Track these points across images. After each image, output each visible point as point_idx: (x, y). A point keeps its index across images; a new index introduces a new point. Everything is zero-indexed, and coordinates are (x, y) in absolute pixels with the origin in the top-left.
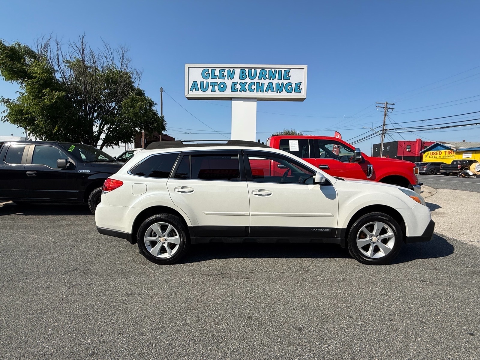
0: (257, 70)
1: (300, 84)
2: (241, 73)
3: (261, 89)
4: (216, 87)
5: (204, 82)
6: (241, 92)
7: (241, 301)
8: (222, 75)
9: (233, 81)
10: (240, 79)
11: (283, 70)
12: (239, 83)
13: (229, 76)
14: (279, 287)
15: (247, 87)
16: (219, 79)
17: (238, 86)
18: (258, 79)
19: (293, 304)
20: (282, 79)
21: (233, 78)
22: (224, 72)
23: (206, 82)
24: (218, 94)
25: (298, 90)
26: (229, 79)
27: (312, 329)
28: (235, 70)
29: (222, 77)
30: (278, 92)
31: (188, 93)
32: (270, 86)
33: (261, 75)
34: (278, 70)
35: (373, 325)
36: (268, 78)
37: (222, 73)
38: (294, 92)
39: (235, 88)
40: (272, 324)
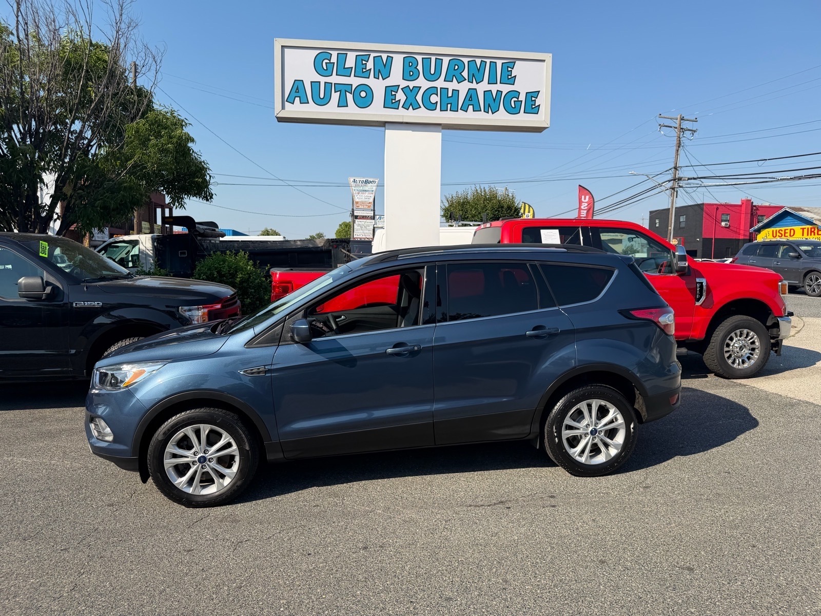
0: (442, 60)
1: (535, 95)
2: (407, 63)
3: (451, 104)
4: (350, 96)
5: (320, 82)
6: (408, 109)
7: (570, 541)
8: (363, 69)
9: (389, 82)
10: (403, 79)
11: (499, 63)
12: (402, 89)
13: (379, 71)
14: (617, 515)
15: (419, 98)
16: (355, 76)
17: (401, 96)
18: (445, 81)
19: (657, 538)
20: (497, 83)
21: (389, 76)
22: (367, 61)
23: (325, 83)
24: (352, 111)
25: (533, 109)
26: (378, 79)
27: (707, 566)
28: (392, 58)
29: (363, 72)
30: (488, 113)
31: (283, 108)
32: (472, 96)
33: (452, 72)
34: (488, 61)
35: (790, 553)
36: (466, 77)
37: (363, 64)
38: (524, 112)
39: (392, 100)
40: (642, 566)
